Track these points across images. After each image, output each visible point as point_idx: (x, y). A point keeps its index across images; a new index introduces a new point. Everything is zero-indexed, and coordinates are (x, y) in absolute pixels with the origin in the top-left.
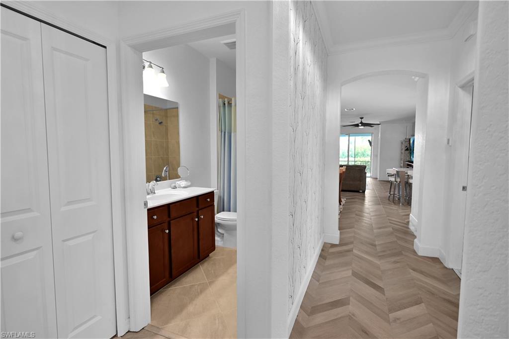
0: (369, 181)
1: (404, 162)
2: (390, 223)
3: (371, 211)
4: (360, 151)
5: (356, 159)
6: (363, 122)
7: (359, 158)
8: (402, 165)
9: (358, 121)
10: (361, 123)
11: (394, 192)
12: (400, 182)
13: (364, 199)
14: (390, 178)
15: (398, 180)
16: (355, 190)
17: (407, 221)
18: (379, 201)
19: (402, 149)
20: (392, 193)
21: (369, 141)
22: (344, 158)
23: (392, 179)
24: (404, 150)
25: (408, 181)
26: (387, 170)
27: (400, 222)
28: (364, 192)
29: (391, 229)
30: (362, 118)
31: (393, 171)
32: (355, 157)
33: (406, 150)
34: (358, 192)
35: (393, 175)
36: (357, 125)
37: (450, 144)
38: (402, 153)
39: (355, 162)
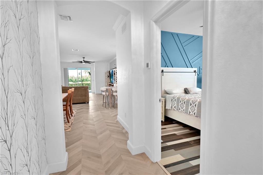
0: (91, 95)
1: (107, 83)
2: (107, 125)
3: (94, 117)
4: (85, 78)
5: (83, 83)
6: (85, 60)
7: (84, 82)
8: (107, 85)
9: (82, 60)
10: (84, 61)
11: (106, 100)
12: (108, 95)
13: (88, 109)
14: (103, 93)
15: (107, 94)
16: (83, 102)
17: (116, 121)
18: (97, 108)
19: (106, 77)
20: (104, 101)
21: (89, 72)
22: (76, 82)
23: (104, 94)
24: (107, 77)
25: (112, 94)
26: (101, 88)
27: (112, 123)
28: (88, 103)
29: (109, 132)
30: (84, 58)
31: (104, 88)
32: (82, 82)
33: (108, 77)
34: (85, 103)
35: (104, 91)
36: (81, 62)
37: (149, 67)
38: (106, 78)
39: (82, 84)
